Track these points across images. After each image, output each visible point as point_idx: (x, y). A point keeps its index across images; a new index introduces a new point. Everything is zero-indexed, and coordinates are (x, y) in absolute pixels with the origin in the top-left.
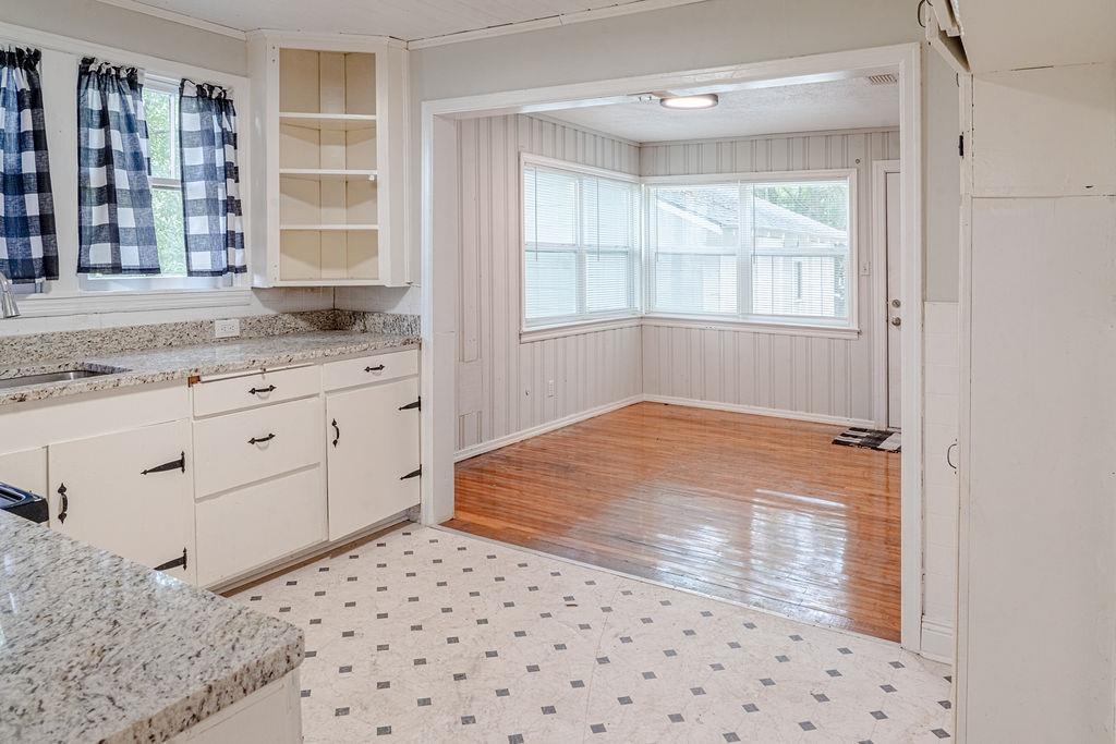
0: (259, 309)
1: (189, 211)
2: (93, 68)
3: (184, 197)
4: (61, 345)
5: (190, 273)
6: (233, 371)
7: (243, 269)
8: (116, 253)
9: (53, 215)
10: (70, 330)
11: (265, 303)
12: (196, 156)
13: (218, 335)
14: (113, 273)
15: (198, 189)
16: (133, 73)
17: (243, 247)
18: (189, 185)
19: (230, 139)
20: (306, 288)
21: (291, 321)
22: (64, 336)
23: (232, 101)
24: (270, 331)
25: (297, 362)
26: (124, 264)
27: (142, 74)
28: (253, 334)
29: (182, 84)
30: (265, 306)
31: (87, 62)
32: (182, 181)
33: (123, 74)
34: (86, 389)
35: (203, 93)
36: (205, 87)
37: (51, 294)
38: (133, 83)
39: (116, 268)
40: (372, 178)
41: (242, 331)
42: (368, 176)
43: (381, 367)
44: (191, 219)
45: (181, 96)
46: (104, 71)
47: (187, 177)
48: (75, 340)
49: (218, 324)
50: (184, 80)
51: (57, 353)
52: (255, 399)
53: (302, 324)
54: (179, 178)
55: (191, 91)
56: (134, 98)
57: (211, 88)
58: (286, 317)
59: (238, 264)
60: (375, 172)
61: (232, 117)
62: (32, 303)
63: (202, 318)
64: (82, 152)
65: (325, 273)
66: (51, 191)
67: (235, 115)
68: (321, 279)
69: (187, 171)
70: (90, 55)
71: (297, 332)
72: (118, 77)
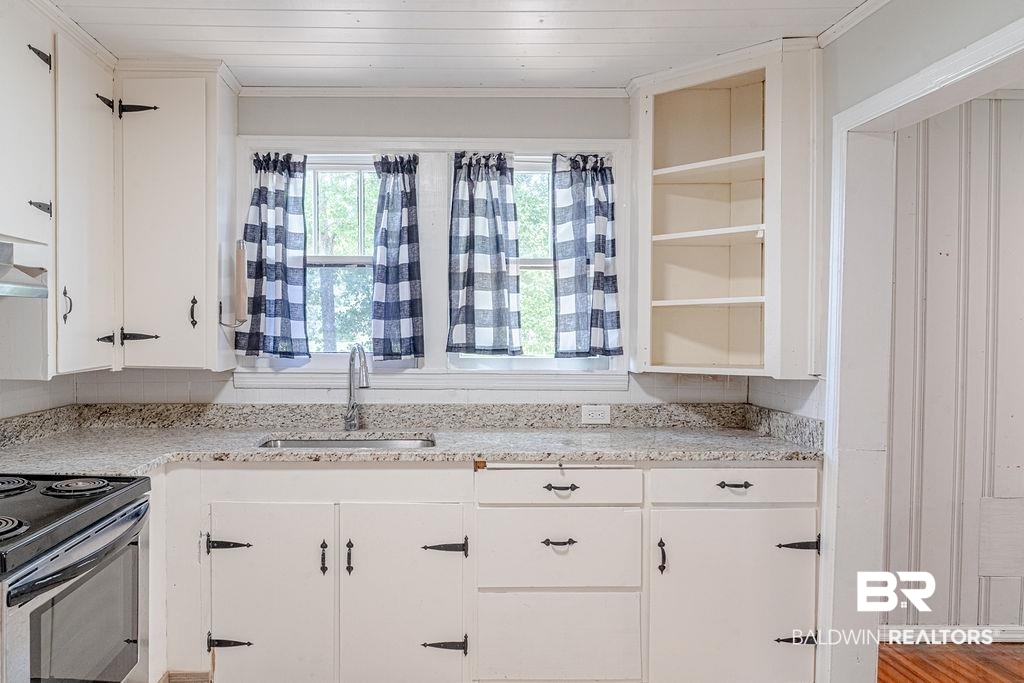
0: (639, 396)
1: (560, 291)
2: (465, 161)
3: (555, 276)
4: (430, 415)
5: (558, 355)
6: (523, 461)
7: (619, 351)
8: (470, 334)
9: (421, 299)
10: (437, 402)
11: (649, 390)
12: (566, 232)
13: (585, 420)
14: (468, 352)
15: (568, 268)
16: (501, 159)
17: (619, 327)
18: (561, 263)
19: (606, 210)
20: (705, 377)
21: (680, 414)
22: (432, 408)
23: (610, 169)
24: (650, 422)
25: (607, 462)
26: (479, 344)
27: (512, 158)
28: (629, 423)
29: (554, 160)
30: (647, 393)
31: (460, 156)
32: (555, 260)
33: (492, 162)
34: (370, 458)
35: (578, 165)
36: (579, 159)
37: (424, 370)
38: (502, 167)
39: (470, 348)
40: (760, 235)
41: (614, 419)
42: (757, 232)
43: (747, 485)
44: (562, 299)
45: (554, 172)
46: (474, 162)
47: (559, 255)
48: (441, 413)
49: (585, 409)
50: (555, 155)
51: (426, 422)
52: (552, 496)
53: (695, 418)
54: (551, 256)
55: (564, 165)
56: (501, 183)
57: (585, 159)
58: (672, 408)
59: (612, 344)
60: (763, 226)
61: (609, 186)
62: (405, 376)
63: (568, 402)
64: (452, 239)
65: (734, 359)
66: (419, 279)
67: (612, 182)
68: (728, 366)
69: (558, 249)
70: (460, 149)
71: (687, 427)
72: (486, 165)
